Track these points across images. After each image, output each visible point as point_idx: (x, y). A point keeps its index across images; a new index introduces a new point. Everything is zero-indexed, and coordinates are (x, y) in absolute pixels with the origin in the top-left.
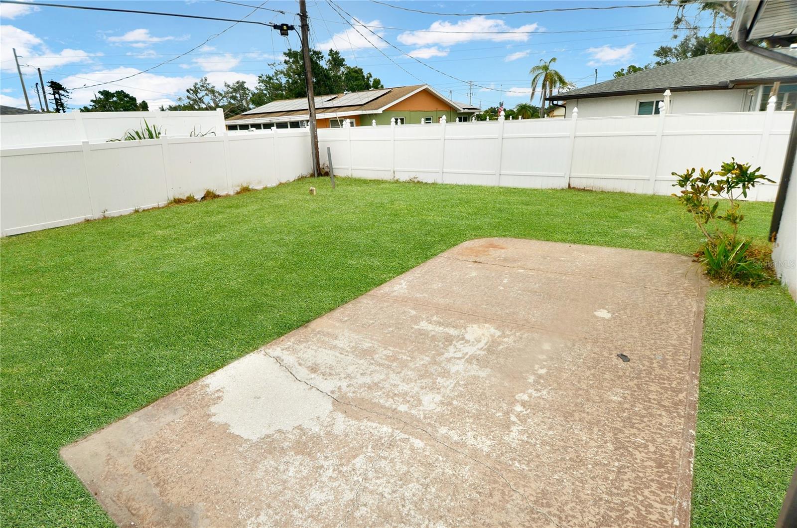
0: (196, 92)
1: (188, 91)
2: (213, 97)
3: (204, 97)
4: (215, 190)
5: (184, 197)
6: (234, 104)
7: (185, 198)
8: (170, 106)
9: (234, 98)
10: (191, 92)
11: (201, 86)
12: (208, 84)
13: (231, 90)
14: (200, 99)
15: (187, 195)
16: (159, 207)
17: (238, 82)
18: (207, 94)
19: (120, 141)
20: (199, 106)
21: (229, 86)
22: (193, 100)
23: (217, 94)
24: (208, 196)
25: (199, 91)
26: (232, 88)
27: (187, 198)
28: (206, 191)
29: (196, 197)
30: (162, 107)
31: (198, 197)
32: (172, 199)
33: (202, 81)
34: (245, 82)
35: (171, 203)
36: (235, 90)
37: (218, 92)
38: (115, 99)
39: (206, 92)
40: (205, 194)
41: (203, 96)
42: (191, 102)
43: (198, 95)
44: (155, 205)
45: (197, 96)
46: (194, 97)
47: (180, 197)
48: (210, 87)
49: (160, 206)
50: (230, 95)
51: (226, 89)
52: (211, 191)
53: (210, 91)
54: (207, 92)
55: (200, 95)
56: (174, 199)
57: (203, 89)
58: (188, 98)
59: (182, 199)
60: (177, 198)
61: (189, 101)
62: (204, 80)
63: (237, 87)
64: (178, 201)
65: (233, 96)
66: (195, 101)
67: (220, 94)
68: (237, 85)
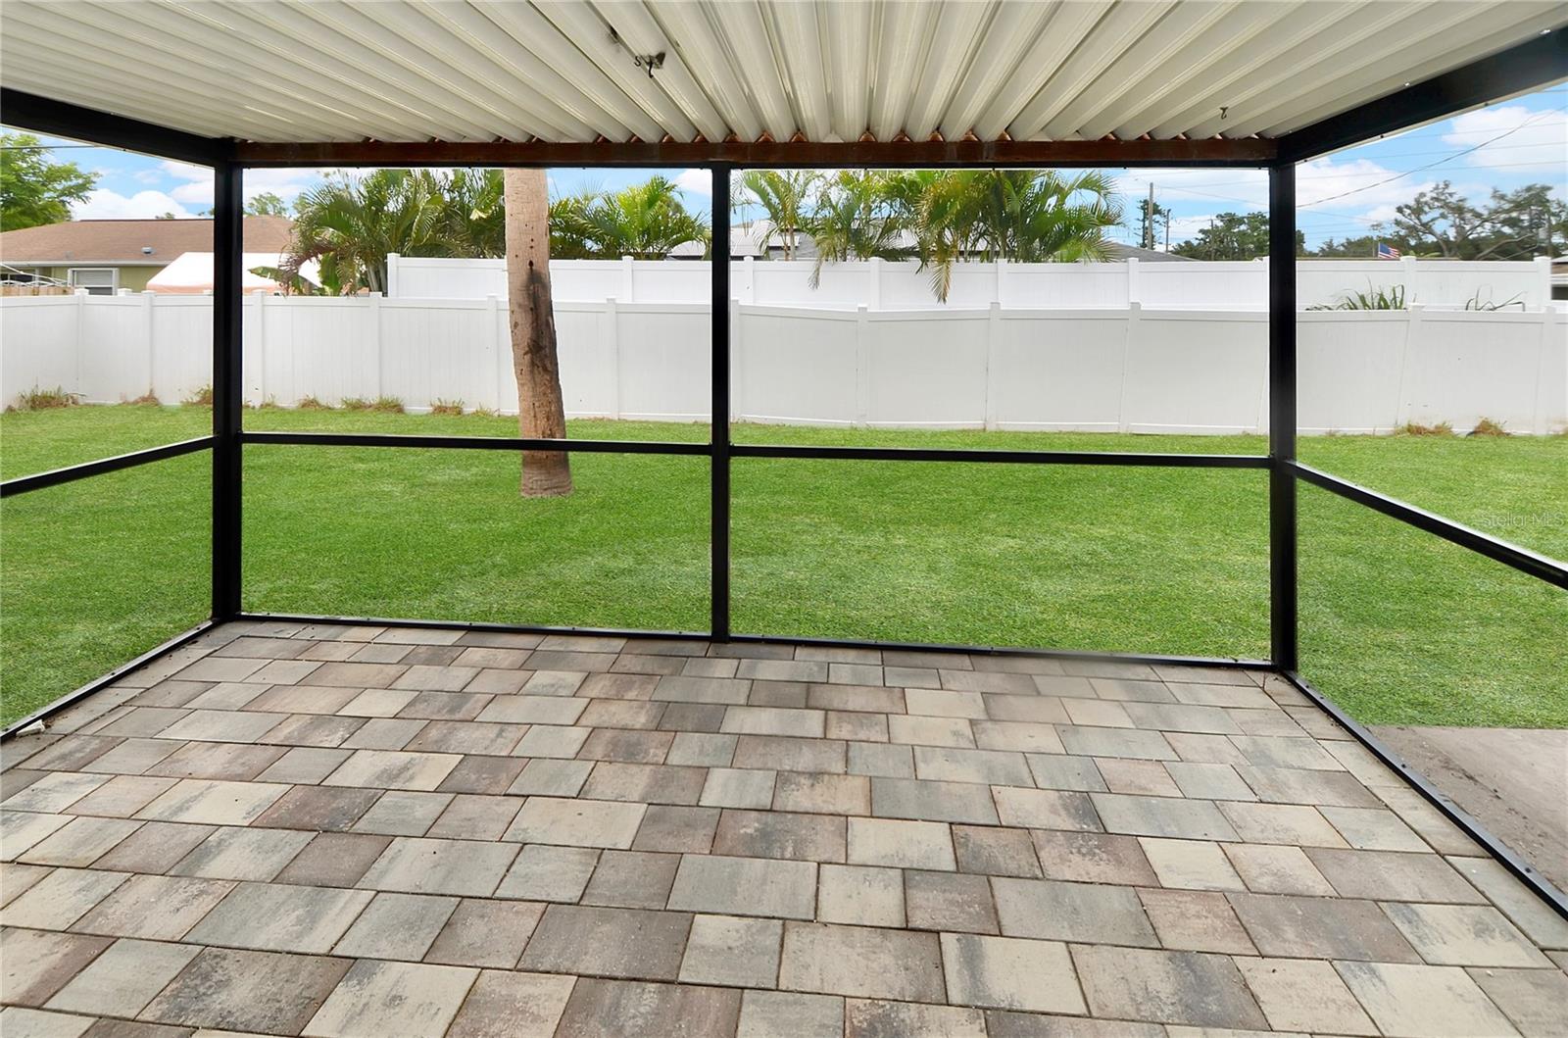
0: (1418, 210)
1: (1400, 210)
2: (1457, 220)
3: (1436, 222)
4: (1502, 421)
5: (1429, 424)
6: (1510, 236)
7: (1431, 428)
8: (1348, 239)
9: (1512, 223)
10: (1408, 211)
11: (1432, 199)
12: (1451, 195)
13: (1507, 206)
14: (1423, 225)
15: (1437, 422)
16: (1374, 434)
17: (1529, 189)
18: (1443, 216)
19: (1330, 309)
20: (1421, 239)
21: (1503, 197)
22: (1407, 228)
23: (1468, 216)
24: (1483, 433)
25: (1426, 209)
26: (1510, 202)
27: (1437, 427)
28: (1481, 420)
29: (1455, 430)
30: (1331, 240)
31: (1462, 428)
32: (1405, 424)
33: (1437, 188)
34: (1549, 189)
35: (1402, 432)
36: (1519, 206)
37: (1472, 211)
38: (1243, 227)
39: (1442, 210)
40: (1479, 428)
41: (1432, 220)
42: (1403, 233)
43: (1421, 217)
44: (1368, 430)
45: (1419, 219)
46: (1413, 221)
47: (1421, 425)
48: (1453, 200)
49: (1377, 434)
50: (1503, 216)
51: (1493, 204)
52: (1493, 423)
53: (1453, 209)
54: (1445, 211)
55: (1425, 218)
56: (1410, 425)
57: (1436, 204)
58: (1398, 223)
59: (1424, 429)
60: (1414, 424)
61: (1398, 229)
62: (1442, 186)
63: (1525, 199)
64: (1415, 431)
65: (1511, 218)
66: (1412, 229)
67: (1478, 215)
68: (1527, 195)
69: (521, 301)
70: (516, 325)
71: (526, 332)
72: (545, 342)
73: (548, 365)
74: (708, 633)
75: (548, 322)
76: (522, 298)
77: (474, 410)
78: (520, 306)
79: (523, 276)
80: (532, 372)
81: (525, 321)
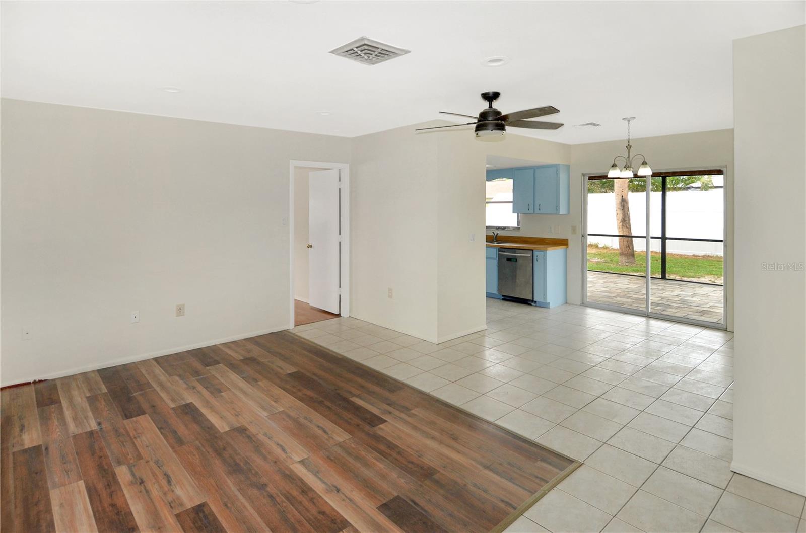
69: (619, 207)
70: (617, 214)
71: (621, 216)
72: (627, 219)
73: (627, 226)
74: (661, 277)
75: (627, 214)
76: (619, 206)
77: (603, 246)
78: (619, 209)
79: (620, 200)
80: (622, 228)
81: (620, 213)
